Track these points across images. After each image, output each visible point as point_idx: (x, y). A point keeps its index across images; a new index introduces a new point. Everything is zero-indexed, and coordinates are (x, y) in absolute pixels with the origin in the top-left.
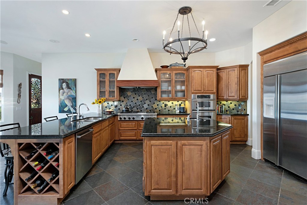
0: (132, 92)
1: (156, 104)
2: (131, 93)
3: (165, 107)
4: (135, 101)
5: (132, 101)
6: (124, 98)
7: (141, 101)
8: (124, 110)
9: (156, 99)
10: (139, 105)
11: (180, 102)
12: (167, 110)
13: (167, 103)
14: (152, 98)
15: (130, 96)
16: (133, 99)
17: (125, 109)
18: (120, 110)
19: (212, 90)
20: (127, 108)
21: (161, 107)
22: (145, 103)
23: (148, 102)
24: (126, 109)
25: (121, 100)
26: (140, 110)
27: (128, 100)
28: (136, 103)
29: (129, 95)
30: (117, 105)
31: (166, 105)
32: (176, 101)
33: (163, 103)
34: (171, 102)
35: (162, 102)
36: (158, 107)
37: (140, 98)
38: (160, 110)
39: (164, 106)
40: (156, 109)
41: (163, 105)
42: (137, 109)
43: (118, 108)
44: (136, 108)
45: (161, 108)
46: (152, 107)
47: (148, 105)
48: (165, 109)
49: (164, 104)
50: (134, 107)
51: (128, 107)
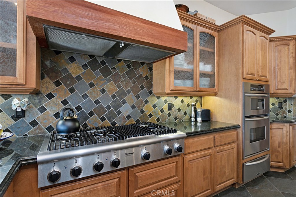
0: (85, 66)
1: (150, 105)
2: (83, 71)
3: (169, 110)
4: (94, 94)
5: (85, 96)
6: (58, 84)
7: (114, 96)
8: (62, 128)
9: (151, 92)
10: (109, 108)
11: (195, 99)
12: (172, 117)
13: (171, 100)
14: (142, 87)
15: (79, 78)
16: (90, 90)
17: (63, 124)
18: (39, 128)
19: (265, 75)
20: (73, 120)
21: (162, 111)
22: (124, 103)
23: (130, 99)
24: (70, 124)
25: (43, 90)
26: (110, 121)
27: (72, 90)
28: (97, 102)
29: (74, 76)
30: (23, 111)
31: (170, 106)
32: (187, 98)
33: (166, 101)
34: (180, 99)
35: (163, 99)
36: (154, 112)
37: (111, 87)
38: (158, 120)
39: (167, 109)
40: (150, 116)
41: (166, 107)
42: (103, 119)
43: (28, 120)
44: (99, 116)
45: (161, 114)
46: (142, 111)
47: (133, 107)
48: (169, 115)
49: (167, 104)
50: (91, 114)
51: (75, 117)
